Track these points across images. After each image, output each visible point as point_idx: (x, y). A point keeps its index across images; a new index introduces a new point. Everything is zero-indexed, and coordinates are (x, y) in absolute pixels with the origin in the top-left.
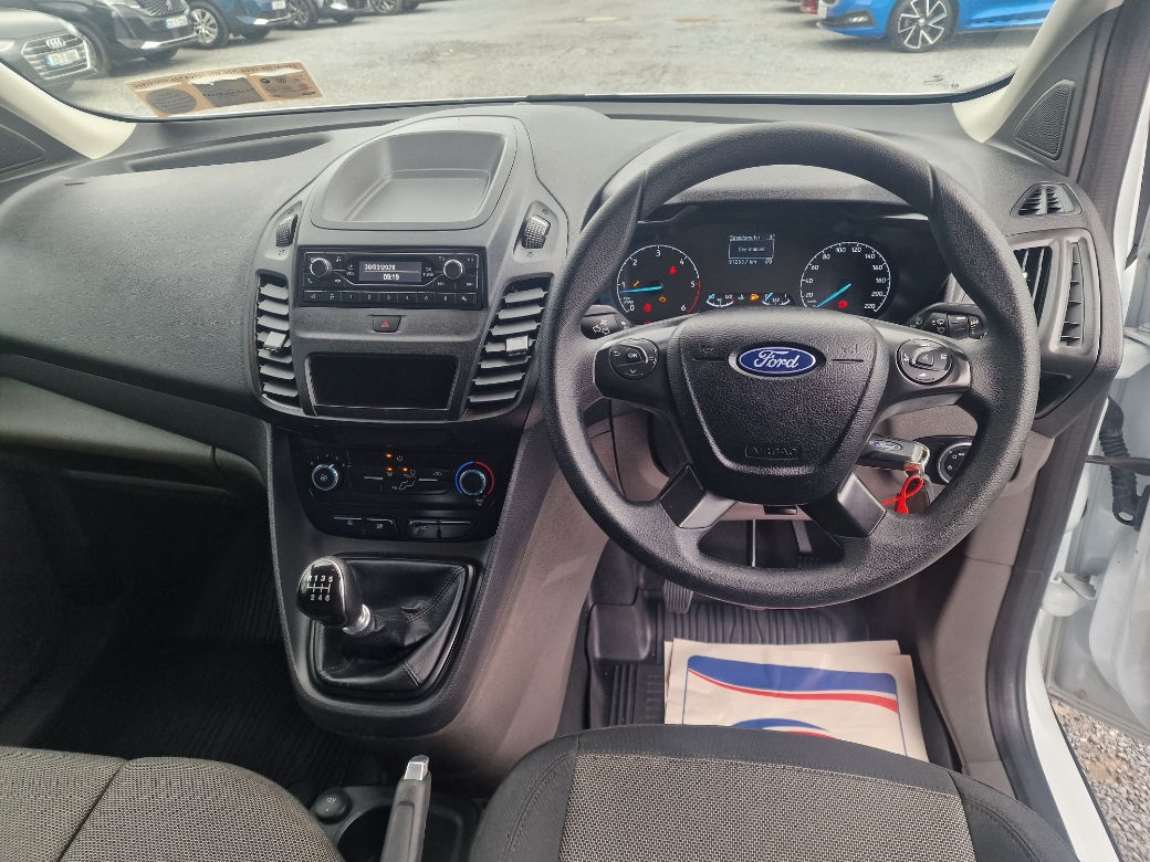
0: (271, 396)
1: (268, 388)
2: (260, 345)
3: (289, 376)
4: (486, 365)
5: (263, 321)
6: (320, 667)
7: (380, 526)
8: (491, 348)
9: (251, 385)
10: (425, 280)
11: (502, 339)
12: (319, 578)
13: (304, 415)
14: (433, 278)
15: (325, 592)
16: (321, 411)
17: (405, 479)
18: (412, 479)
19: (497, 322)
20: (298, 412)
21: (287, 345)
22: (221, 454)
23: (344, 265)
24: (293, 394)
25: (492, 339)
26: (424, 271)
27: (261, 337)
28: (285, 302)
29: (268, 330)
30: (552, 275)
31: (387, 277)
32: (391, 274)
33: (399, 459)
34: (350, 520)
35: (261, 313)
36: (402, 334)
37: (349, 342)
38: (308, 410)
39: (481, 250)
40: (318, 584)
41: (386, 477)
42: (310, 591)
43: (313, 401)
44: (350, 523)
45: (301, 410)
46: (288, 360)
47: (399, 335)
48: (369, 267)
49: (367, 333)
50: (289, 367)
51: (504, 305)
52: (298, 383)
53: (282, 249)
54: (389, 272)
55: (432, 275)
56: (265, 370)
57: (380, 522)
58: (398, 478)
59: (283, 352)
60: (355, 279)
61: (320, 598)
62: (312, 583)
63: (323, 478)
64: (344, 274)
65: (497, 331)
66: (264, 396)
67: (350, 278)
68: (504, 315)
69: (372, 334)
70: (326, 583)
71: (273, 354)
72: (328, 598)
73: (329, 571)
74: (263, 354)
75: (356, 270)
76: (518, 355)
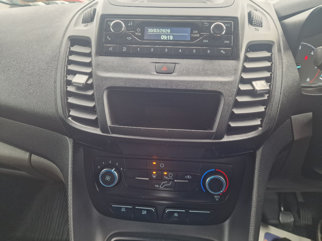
0: (75, 118)
1: (73, 113)
2: (69, 83)
3: (91, 104)
4: (241, 99)
5: (72, 67)
7: (144, 213)
8: (243, 87)
9: (60, 111)
10: (193, 39)
11: (249, 81)
13: (100, 133)
14: (198, 38)
16: (114, 131)
17: (165, 180)
18: (170, 180)
19: (245, 70)
20: (97, 131)
21: (90, 82)
22: (34, 157)
23: (134, 28)
24: (93, 117)
25: (243, 81)
26: (192, 33)
27: (69, 78)
28: (89, 55)
29: (74, 73)
30: (273, 42)
31: (164, 37)
32: (167, 35)
33: (162, 165)
34: (124, 208)
35: (70, 62)
36: (178, 75)
37: (138, 80)
38: (104, 129)
39: (235, 19)
41: (151, 179)
43: (109, 123)
45: (99, 129)
46: (90, 93)
47: (175, 76)
48: (151, 31)
49: (151, 74)
50: (90, 98)
51: (247, 59)
52: (98, 110)
53: (86, 24)
54: (166, 35)
55: (198, 35)
56: (71, 100)
57: (144, 210)
58: (160, 179)
59: (87, 87)
60: (142, 37)
63: (108, 178)
64: (134, 34)
65: (246, 76)
66: (70, 118)
67: (137, 36)
68: (248, 65)
69: (154, 75)
71: (78, 88)
74: (71, 89)
75: (143, 32)
76: (261, 94)
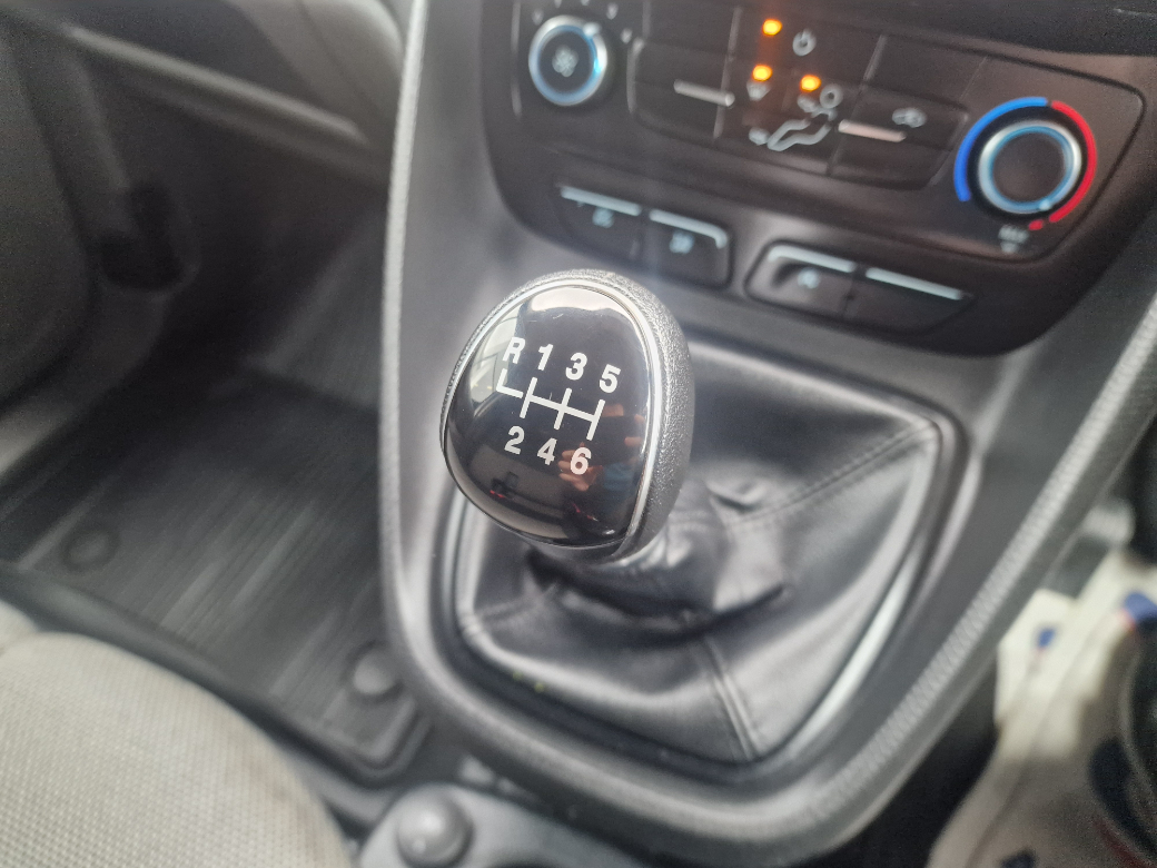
6: (466, 603)
7: (682, 245)
12: (561, 360)
15: (574, 430)
17: (801, 116)
18: (821, 120)
34: (606, 208)
40: (552, 384)
42: (504, 411)
44: (602, 219)
57: (685, 232)
58: (779, 108)
61: (547, 452)
62: (519, 376)
63: (562, 64)
70: (585, 395)
72: (579, 461)
73: (606, 339)
